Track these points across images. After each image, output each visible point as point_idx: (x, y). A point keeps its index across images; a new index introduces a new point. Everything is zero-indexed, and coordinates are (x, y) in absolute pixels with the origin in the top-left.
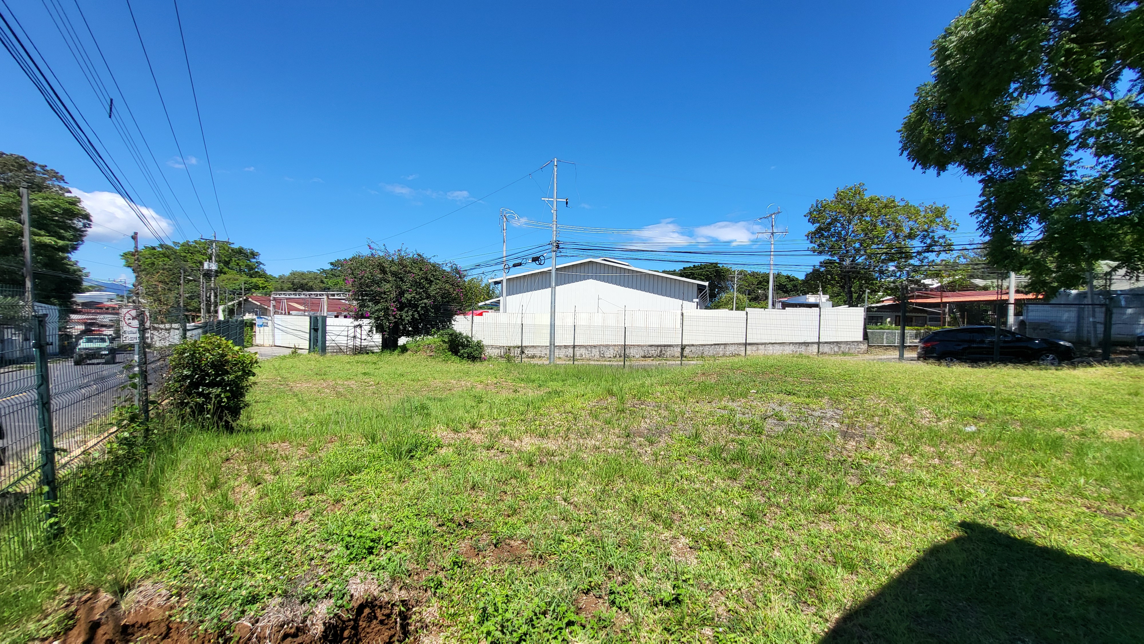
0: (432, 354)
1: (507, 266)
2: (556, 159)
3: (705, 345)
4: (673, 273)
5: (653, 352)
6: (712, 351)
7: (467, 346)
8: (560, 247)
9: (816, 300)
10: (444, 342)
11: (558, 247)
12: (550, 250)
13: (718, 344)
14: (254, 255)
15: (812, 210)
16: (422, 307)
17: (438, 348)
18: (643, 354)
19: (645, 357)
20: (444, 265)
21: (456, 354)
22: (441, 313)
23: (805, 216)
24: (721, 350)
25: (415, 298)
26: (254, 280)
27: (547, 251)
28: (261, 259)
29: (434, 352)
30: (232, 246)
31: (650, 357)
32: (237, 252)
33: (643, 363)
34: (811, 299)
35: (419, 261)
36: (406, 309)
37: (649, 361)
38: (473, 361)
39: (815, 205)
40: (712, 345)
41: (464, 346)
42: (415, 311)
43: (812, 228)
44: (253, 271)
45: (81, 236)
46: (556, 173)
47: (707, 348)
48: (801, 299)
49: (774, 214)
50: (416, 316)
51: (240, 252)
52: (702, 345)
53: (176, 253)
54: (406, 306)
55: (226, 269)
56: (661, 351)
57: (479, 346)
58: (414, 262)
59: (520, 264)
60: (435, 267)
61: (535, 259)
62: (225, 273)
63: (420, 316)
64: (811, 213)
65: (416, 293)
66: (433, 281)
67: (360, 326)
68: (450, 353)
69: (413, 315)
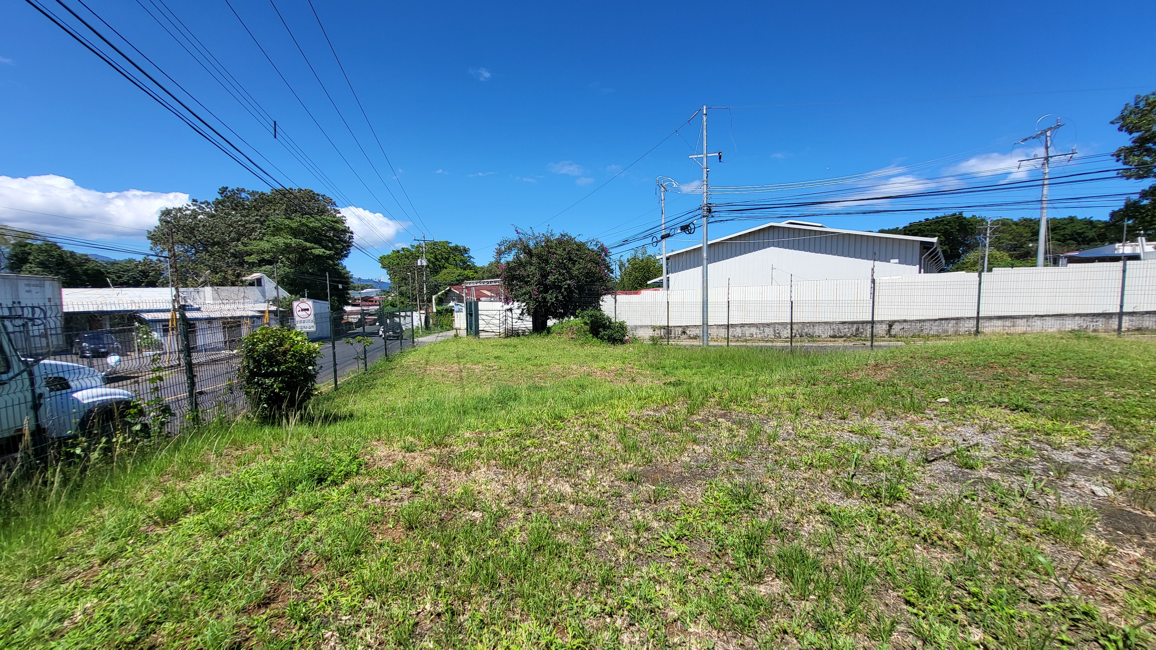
0: (573, 336)
1: (655, 240)
2: (705, 107)
3: (924, 321)
4: (895, 231)
5: (845, 330)
6: (935, 329)
7: (609, 327)
8: (713, 210)
9: (1134, 249)
10: (586, 323)
11: (709, 211)
12: (700, 216)
13: (946, 319)
14: (466, 251)
15: (1126, 112)
16: (565, 289)
17: (579, 330)
18: (831, 333)
19: (834, 337)
20: (589, 244)
21: (597, 337)
22: (586, 294)
23: (1112, 123)
24: (950, 327)
25: (558, 279)
26: (466, 272)
27: (696, 218)
28: (471, 254)
29: (576, 334)
30: (450, 245)
31: (842, 337)
32: (454, 250)
33: (831, 344)
34: (1127, 249)
35: (564, 242)
36: (550, 291)
37: (840, 343)
38: (613, 343)
39: (1132, 104)
40: (935, 320)
41: (605, 327)
42: (559, 293)
43: (1126, 140)
44: (466, 265)
45: (349, 246)
46: (705, 124)
47: (928, 324)
48: (1106, 250)
49: (1050, 129)
50: (560, 298)
51: (456, 249)
52: (920, 321)
53: (412, 254)
54: (551, 288)
55: (447, 264)
56: (857, 330)
57: (622, 327)
58: (560, 242)
59: (668, 236)
60: (581, 247)
61: (685, 228)
62: (446, 268)
63: (564, 297)
64: (1123, 118)
65: (559, 275)
66: (576, 261)
67: (511, 310)
68: (591, 335)
69: (556, 297)
